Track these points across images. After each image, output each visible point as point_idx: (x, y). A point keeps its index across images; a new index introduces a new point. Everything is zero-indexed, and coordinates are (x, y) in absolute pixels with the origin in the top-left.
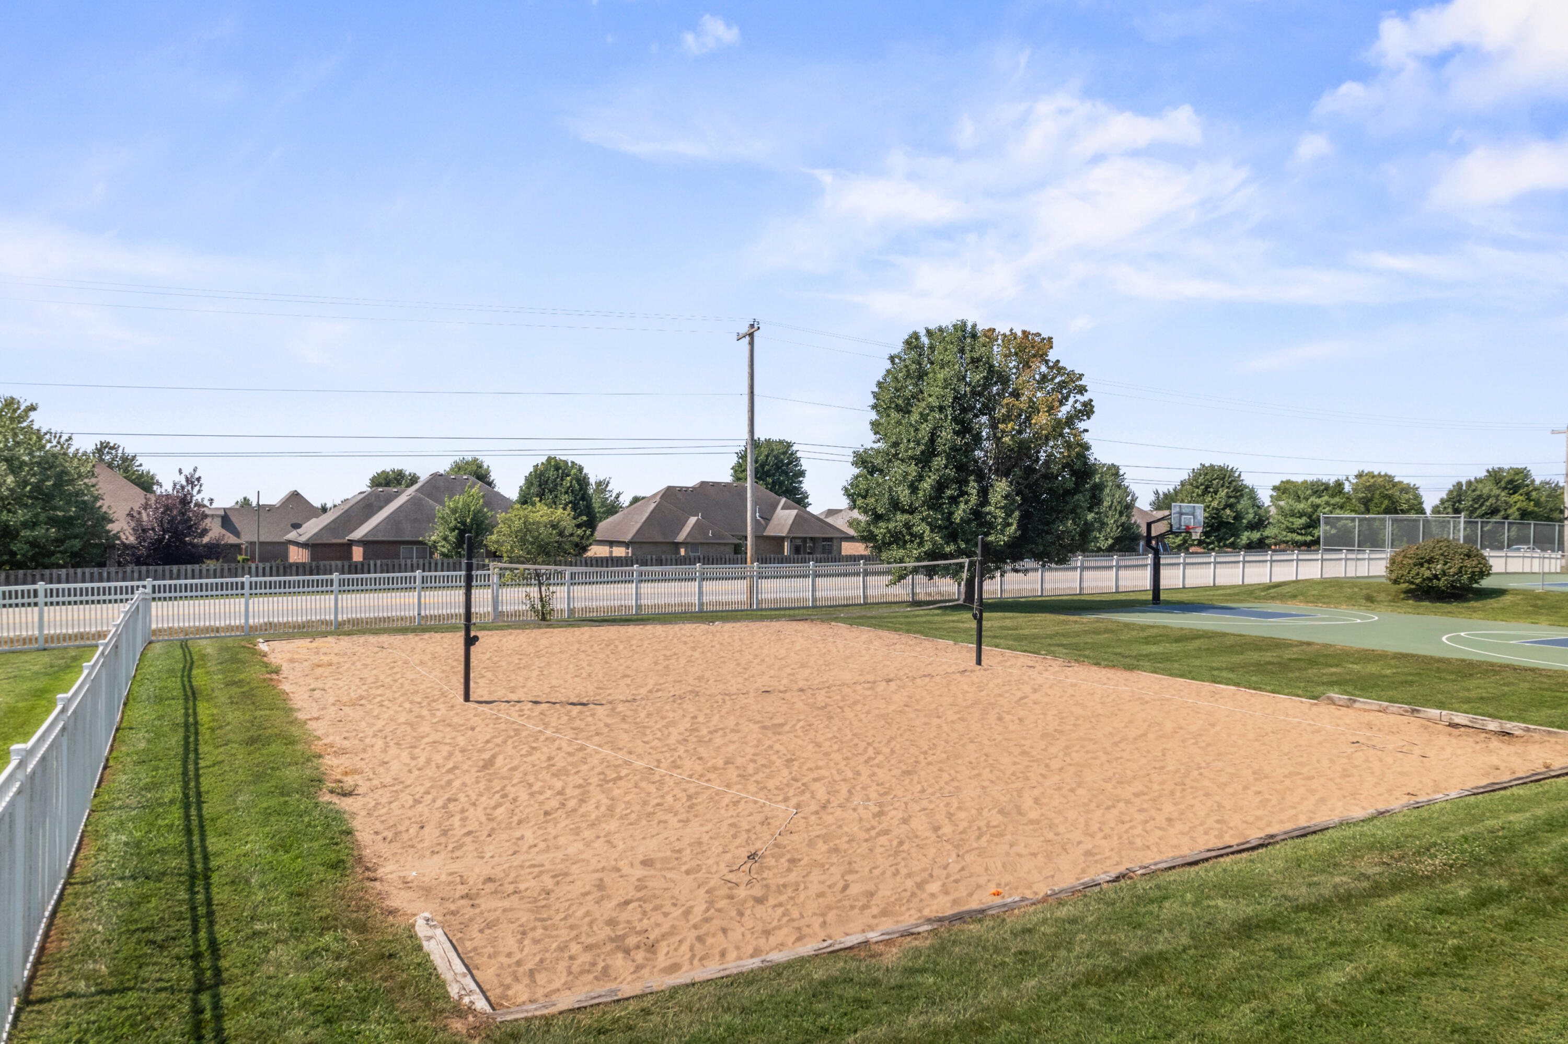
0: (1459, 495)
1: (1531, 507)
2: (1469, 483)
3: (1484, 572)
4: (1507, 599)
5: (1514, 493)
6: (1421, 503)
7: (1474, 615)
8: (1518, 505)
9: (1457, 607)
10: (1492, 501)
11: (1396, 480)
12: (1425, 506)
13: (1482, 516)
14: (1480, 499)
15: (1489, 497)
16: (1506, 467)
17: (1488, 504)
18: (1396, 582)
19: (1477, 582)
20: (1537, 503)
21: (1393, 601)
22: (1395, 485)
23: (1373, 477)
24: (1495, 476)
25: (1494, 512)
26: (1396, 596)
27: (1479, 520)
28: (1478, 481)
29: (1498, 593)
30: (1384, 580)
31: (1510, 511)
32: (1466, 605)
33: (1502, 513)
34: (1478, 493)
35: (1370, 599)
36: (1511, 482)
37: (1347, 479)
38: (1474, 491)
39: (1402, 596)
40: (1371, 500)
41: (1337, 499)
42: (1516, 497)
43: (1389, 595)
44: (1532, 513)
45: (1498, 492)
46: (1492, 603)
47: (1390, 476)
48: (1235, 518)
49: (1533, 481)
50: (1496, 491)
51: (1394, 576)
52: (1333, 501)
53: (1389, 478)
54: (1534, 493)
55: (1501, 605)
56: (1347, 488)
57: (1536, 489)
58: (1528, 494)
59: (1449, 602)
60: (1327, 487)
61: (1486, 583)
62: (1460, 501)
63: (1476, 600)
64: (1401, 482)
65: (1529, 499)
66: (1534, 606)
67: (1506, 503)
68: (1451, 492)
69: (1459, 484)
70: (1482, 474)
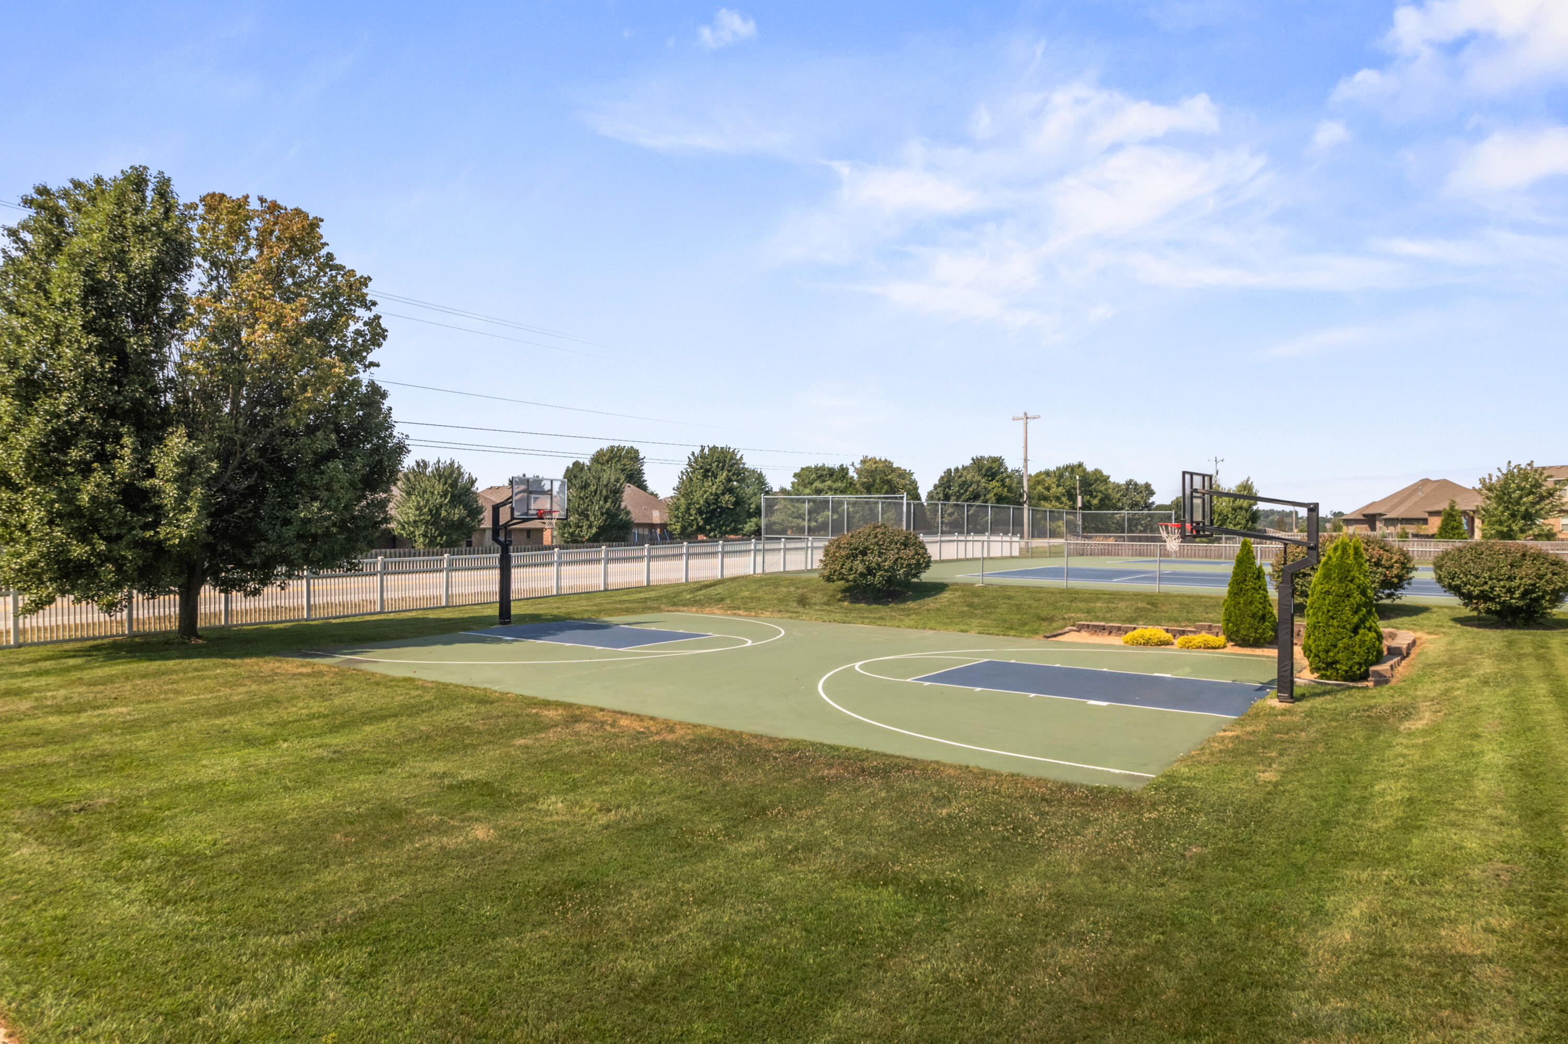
0: (949, 481)
1: (1005, 493)
2: (957, 470)
3: (924, 562)
4: (946, 595)
5: (992, 480)
6: (917, 489)
7: (907, 621)
8: (995, 491)
9: (892, 609)
10: (974, 486)
11: (895, 466)
12: (920, 491)
13: (967, 500)
14: (964, 485)
15: (972, 483)
16: (986, 456)
17: (971, 489)
18: (829, 579)
19: (915, 576)
20: (1010, 490)
21: (827, 603)
22: (894, 470)
23: (875, 463)
24: (978, 463)
25: (976, 497)
26: (833, 596)
27: (966, 504)
28: (964, 468)
29: (938, 588)
30: (816, 575)
31: (988, 496)
32: (902, 606)
33: (982, 498)
34: (963, 479)
35: (803, 601)
36: (990, 468)
37: (853, 464)
38: (960, 477)
39: (839, 596)
40: (873, 486)
41: (839, 484)
42: (994, 483)
43: (825, 594)
44: (1006, 498)
45: (979, 478)
46: (930, 603)
47: (889, 462)
48: (736, 504)
49: (1007, 468)
50: (978, 478)
51: (826, 573)
52: (835, 486)
53: (888, 465)
54: (1007, 480)
55: (937, 606)
56: (852, 473)
57: (1008, 476)
58: (1003, 480)
59: (886, 604)
60: (831, 472)
61: (926, 576)
62: (949, 487)
63: (914, 599)
64: (899, 468)
65: (1003, 485)
66: (970, 605)
67: (985, 488)
68: (942, 478)
69: (949, 471)
70: (968, 462)
